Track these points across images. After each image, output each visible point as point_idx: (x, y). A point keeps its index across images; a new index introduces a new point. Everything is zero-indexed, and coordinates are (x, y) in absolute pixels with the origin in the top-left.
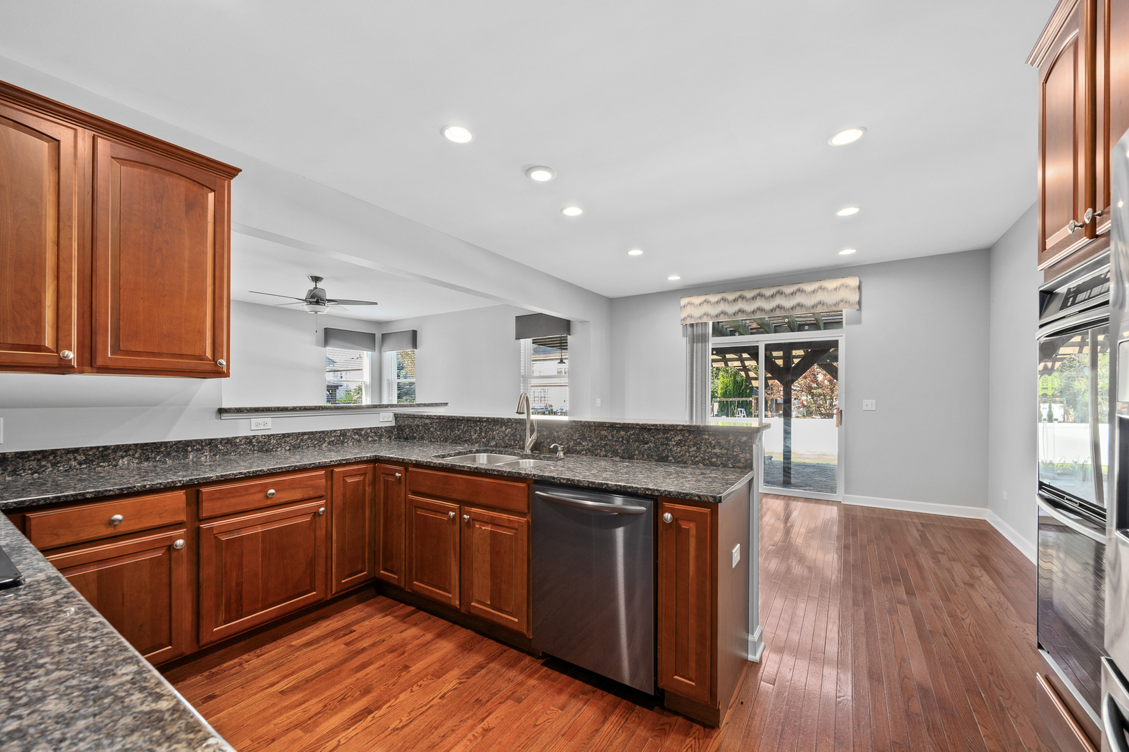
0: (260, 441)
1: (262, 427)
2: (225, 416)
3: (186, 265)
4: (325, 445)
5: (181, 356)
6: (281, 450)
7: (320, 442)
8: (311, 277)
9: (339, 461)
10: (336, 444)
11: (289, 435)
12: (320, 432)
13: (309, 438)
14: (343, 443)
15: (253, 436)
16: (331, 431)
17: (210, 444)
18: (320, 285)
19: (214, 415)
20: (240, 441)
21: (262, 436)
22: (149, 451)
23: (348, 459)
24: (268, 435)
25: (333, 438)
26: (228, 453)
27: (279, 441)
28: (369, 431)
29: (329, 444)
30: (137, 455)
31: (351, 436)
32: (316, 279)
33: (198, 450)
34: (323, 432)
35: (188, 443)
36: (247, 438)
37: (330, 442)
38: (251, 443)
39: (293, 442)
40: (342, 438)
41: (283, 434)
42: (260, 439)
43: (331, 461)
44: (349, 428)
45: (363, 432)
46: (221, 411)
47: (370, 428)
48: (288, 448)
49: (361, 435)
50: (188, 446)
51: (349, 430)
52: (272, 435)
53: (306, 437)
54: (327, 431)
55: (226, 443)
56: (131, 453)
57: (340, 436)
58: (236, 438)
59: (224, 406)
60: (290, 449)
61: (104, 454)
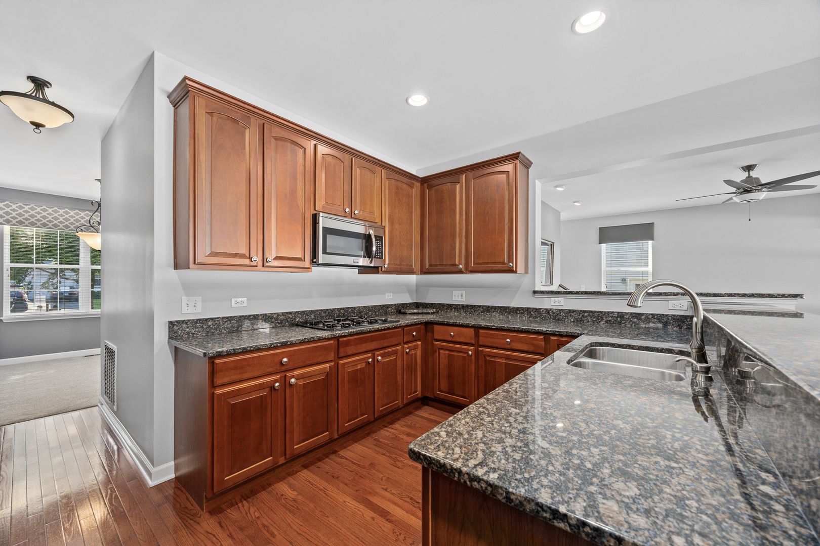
0: (554, 313)
1: (557, 304)
2: (536, 295)
3: (497, 217)
4: (602, 322)
5: (496, 263)
6: (568, 321)
7: (599, 319)
8: (742, 168)
9: (553, 331)
10: (613, 323)
11: (574, 311)
12: (598, 312)
13: (589, 315)
14: (620, 323)
15: (550, 309)
16: (608, 312)
17: (527, 310)
18: (754, 174)
19: (531, 294)
20: (543, 311)
21: (555, 309)
22: (504, 310)
23: (561, 332)
24: (559, 310)
25: (610, 318)
26: (536, 317)
27: (566, 315)
28: (650, 317)
29: (607, 322)
30: (498, 312)
31: (628, 319)
32: (749, 168)
33: (522, 313)
34: (601, 312)
35: (518, 309)
36: (546, 309)
37: (607, 321)
38: (548, 313)
39: (576, 316)
40: (619, 319)
41: (569, 310)
42: (554, 311)
43: (547, 330)
44: (627, 312)
45: (643, 317)
46: (535, 292)
47: (652, 314)
48: (572, 320)
49: (641, 319)
50: (518, 310)
51: (627, 313)
52: (561, 310)
53: (586, 314)
54: (605, 312)
55: (535, 311)
56: (496, 310)
57: (617, 317)
58: (541, 309)
59: (537, 289)
60: (574, 321)
61: (488, 309)
